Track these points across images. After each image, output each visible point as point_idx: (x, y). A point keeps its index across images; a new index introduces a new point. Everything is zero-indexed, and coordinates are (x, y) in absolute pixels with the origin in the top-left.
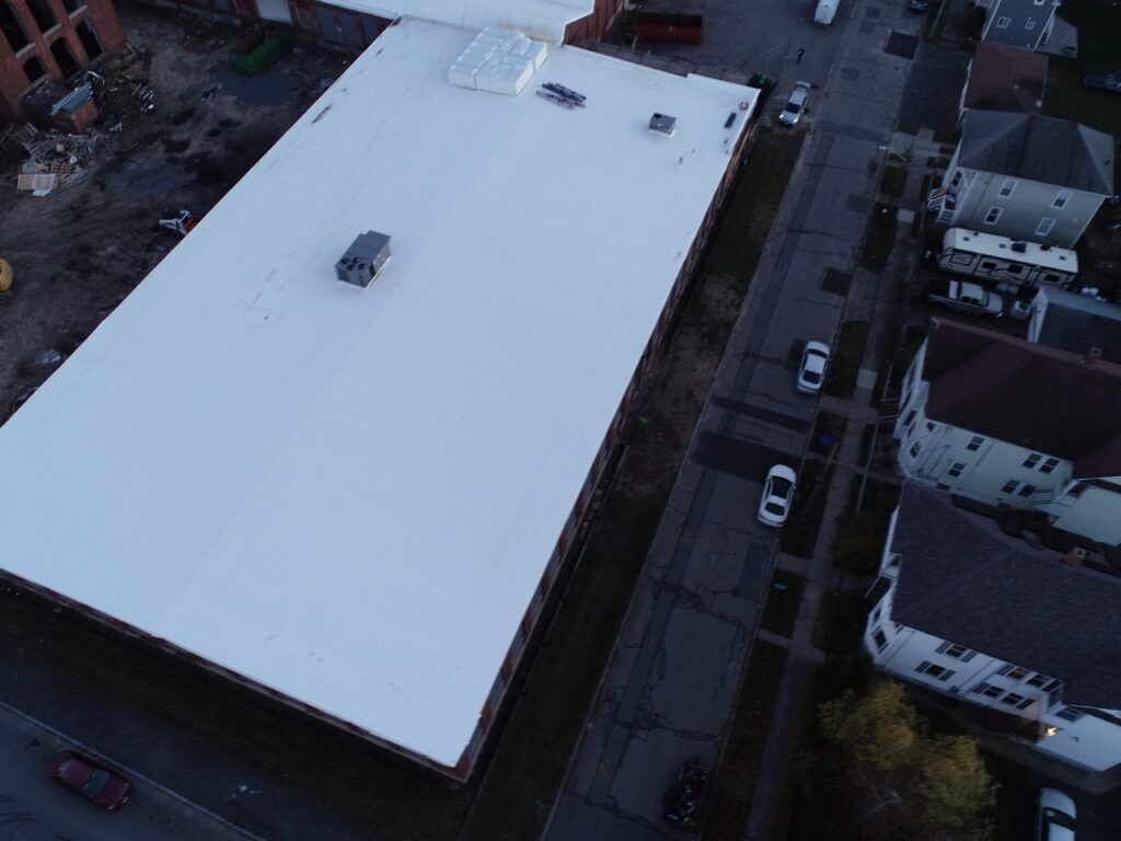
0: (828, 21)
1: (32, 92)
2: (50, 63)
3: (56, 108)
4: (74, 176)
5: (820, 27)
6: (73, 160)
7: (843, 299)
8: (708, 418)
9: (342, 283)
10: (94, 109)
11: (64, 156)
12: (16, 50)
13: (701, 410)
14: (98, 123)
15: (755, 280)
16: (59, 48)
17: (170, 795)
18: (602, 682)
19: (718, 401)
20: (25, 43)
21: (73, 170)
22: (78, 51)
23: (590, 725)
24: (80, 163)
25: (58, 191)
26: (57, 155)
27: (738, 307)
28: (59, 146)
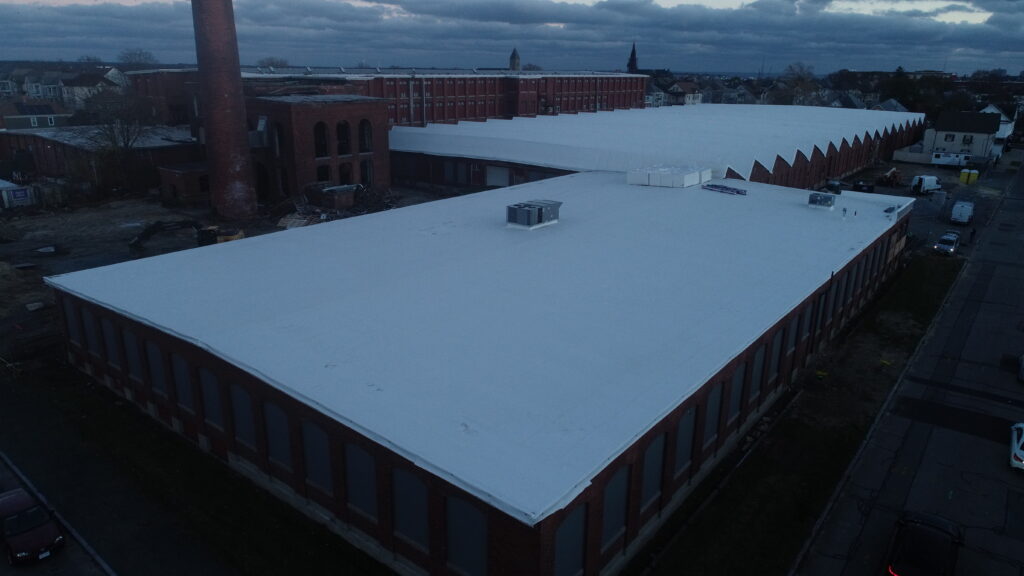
2: (335, 173)
3: (328, 189)
6: (324, 217)
8: (906, 389)
11: (319, 214)
12: (318, 156)
13: (895, 381)
16: (345, 168)
19: (915, 379)
20: (325, 155)
28: (318, 210)
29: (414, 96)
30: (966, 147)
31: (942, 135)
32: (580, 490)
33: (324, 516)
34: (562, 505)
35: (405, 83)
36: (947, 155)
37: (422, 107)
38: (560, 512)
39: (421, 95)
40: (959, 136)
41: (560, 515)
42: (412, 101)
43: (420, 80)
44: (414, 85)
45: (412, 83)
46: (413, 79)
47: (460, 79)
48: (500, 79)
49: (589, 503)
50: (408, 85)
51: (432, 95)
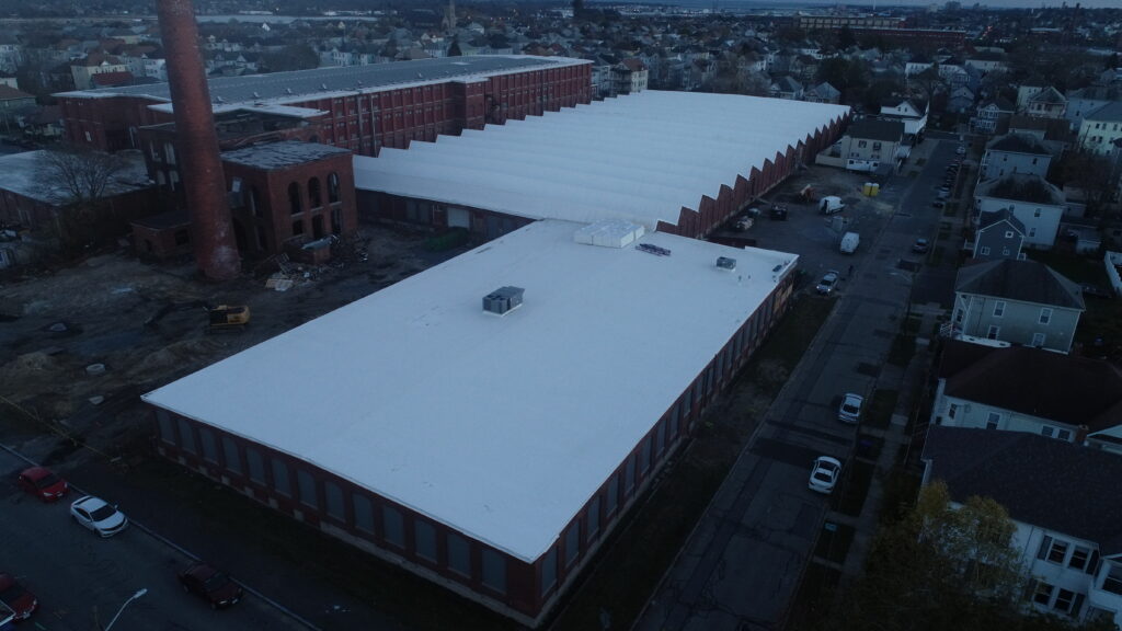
0: (851, 250)
1: (292, 240)
2: (309, 228)
3: (306, 246)
4: (304, 284)
5: (846, 254)
6: (307, 275)
7: (875, 379)
8: (763, 431)
9: (486, 312)
10: (328, 254)
11: (302, 273)
12: (293, 213)
13: (757, 425)
14: (327, 262)
15: (801, 364)
16: (317, 221)
17: (273, 606)
18: (667, 574)
19: (771, 422)
20: (299, 211)
21: (305, 280)
22: (328, 227)
23: (654, 603)
24: (311, 278)
25: (290, 290)
26: (297, 271)
27: (788, 375)
28: (300, 268)
29: (362, 111)
30: (876, 153)
31: (856, 141)
32: (554, 541)
33: (398, 560)
34: (545, 551)
35: (353, 99)
36: (860, 161)
37: (370, 119)
38: (544, 555)
39: (369, 109)
40: (870, 142)
41: (544, 556)
42: (360, 118)
43: (368, 95)
44: (362, 101)
45: (360, 99)
46: (361, 95)
47: (407, 89)
48: (447, 84)
49: (559, 547)
50: (356, 100)
51: (380, 108)
